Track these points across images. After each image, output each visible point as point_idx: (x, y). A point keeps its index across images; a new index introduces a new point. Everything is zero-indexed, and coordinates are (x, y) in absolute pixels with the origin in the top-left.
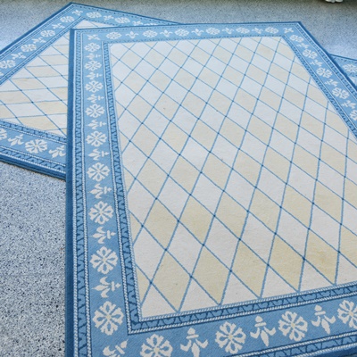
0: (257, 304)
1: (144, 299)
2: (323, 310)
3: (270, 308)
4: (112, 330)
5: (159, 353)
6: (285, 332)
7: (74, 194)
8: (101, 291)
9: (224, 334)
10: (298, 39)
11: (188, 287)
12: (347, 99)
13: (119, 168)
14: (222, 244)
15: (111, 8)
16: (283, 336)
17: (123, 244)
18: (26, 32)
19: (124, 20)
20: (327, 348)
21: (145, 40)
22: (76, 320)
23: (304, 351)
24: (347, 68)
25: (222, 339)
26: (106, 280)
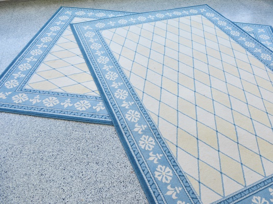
0: (265, 181)
1: (200, 193)
7: (124, 134)
8: (171, 195)
11: (222, 180)
13: (145, 111)
15: (89, 7)
17: (170, 160)
18: (39, 29)
19: (101, 15)
21: (121, 26)
26: (171, 187)
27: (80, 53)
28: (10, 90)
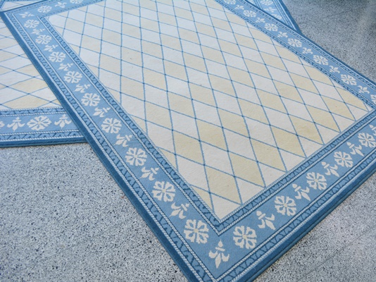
0: (287, 176)
1: (213, 206)
2: (327, 163)
3: (296, 175)
4: (205, 239)
5: (248, 238)
6: (315, 187)
7: (103, 151)
8: (178, 215)
9: (280, 205)
11: (237, 185)
12: (256, 17)
13: (127, 117)
17: (169, 174)
21: (76, 7)
22: (173, 245)
23: (332, 193)
25: (281, 209)
26: (176, 205)
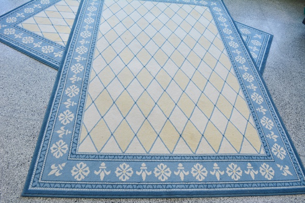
0: (145, 156)
1: (82, 142)
2: (183, 167)
3: (152, 160)
4: (59, 156)
5: (82, 173)
6: (156, 175)
7: (60, 79)
8: (59, 134)
9: (121, 169)
10: (218, 10)
11: (108, 140)
12: (237, 48)
13: (90, 68)
14: (135, 119)
16: (155, 177)
17: (79, 110)
20: (179, 188)
22: (41, 147)
23: (164, 187)
24: (242, 30)
25: (119, 172)
26: (64, 128)
27: (76, 10)
28: (7, 24)
